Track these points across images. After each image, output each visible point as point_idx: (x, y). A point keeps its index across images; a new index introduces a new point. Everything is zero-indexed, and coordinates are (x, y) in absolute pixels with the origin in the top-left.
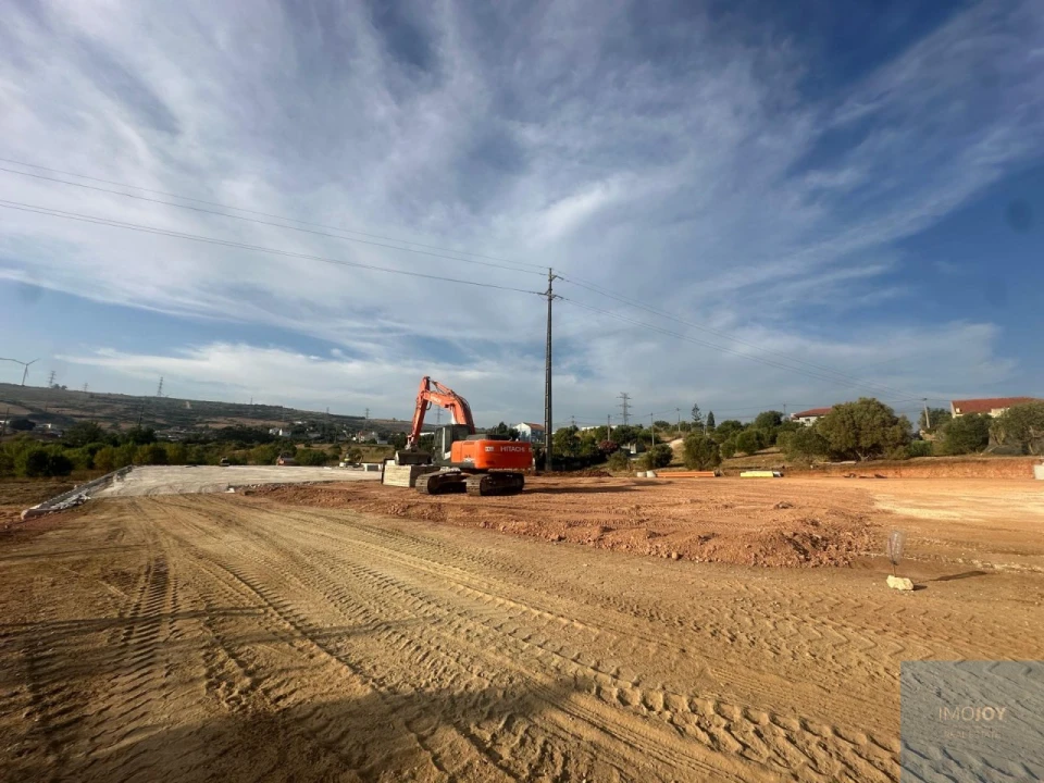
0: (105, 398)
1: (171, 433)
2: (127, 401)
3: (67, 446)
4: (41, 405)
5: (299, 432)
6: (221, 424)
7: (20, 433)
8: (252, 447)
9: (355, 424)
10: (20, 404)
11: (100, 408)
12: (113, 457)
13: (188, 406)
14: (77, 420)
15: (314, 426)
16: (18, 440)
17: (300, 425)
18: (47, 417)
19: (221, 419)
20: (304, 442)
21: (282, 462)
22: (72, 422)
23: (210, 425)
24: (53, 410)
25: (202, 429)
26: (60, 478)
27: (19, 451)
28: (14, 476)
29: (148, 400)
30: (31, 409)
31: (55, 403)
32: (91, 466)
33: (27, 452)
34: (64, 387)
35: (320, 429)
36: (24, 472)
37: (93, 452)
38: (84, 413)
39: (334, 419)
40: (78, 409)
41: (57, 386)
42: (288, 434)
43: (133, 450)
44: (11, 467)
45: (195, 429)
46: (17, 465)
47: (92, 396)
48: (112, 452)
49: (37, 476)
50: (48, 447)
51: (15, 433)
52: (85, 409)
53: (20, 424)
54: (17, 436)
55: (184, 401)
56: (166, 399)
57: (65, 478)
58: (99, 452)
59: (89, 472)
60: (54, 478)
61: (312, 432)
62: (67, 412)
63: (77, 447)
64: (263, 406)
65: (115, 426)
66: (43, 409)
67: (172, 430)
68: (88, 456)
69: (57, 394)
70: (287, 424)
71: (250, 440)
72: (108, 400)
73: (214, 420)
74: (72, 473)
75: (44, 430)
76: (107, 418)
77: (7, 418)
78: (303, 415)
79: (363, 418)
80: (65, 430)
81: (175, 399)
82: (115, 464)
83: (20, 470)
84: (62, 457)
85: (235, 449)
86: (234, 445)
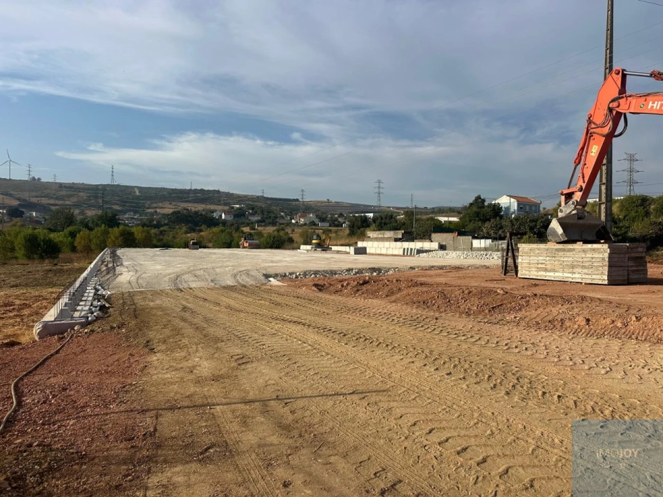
0: (69, 187)
1: (127, 219)
2: (88, 189)
3: (51, 230)
4: (26, 195)
5: (240, 214)
6: (168, 209)
7: (15, 220)
8: (201, 231)
9: (291, 207)
10: (11, 195)
11: (69, 196)
12: (90, 241)
13: (137, 193)
14: (53, 208)
15: (253, 209)
16: (15, 225)
17: (239, 209)
18: (32, 206)
19: (167, 204)
20: (248, 225)
21: (247, 245)
22: (50, 210)
23: (158, 210)
24: (34, 200)
25: (152, 214)
26: (51, 261)
27: (17, 235)
28: (16, 258)
29: (104, 187)
30: (19, 199)
31: (34, 194)
32: (74, 249)
33: (22, 235)
34: (39, 179)
35: (259, 211)
36: (24, 255)
37: (73, 235)
38: (57, 202)
39: (269, 202)
40: (52, 198)
41: (34, 179)
42: (230, 218)
43: (106, 233)
44: (13, 250)
45: (146, 214)
46: (17, 248)
47: (61, 186)
48: (89, 236)
49: (33, 259)
50: (36, 231)
51: (11, 220)
52: (57, 198)
53: (15, 213)
54: (13, 223)
55: (133, 187)
56: (118, 185)
57: (56, 261)
58: (78, 235)
59: (73, 255)
60: (47, 261)
61: (252, 214)
62: (44, 201)
63: (59, 231)
64: (202, 190)
65: (82, 213)
66: (27, 199)
67: (127, 216)
68: (70, 238)
69: (35, 185)
70: (227, 208)
71: (197, 224)
72: (73, 188)
73: (160, 205)
74: (61, 256)
75: (31, 217)
76: (76, 205)
77: (3, 208)
78: (240, 199)
79: (297, 200)
80: (47, 217)
81: (127, 187)
82: (93, 247)
83: (20, 252)
84: (50, 240)
85: (186, 232)
86: (184, 229)
